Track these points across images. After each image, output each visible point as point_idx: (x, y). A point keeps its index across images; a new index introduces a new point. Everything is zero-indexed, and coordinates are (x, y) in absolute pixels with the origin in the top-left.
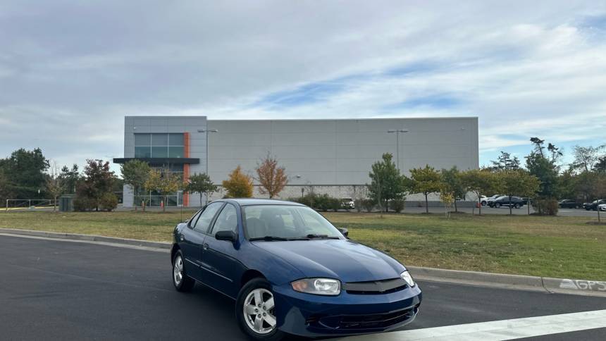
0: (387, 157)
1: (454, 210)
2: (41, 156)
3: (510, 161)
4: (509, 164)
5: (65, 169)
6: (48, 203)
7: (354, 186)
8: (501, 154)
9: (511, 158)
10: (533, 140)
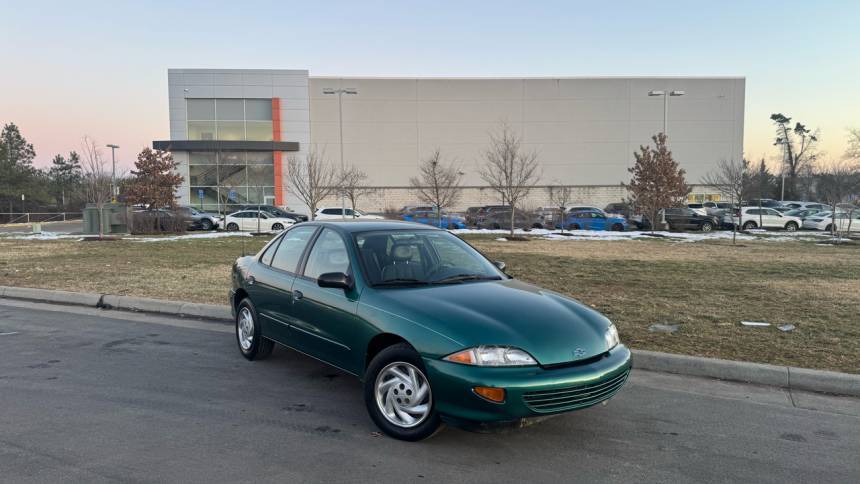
2: (18, 137)
5: (59, 160)
7: (551, 188)
10: (774, 117)
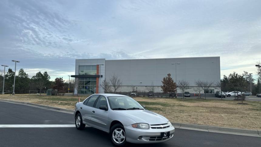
0: (169, 75)
1: (199, 97)
2: (47, 74)
3: (248, 75)
4: (247, 77)
6: (44, 92)
8: (244, 72)
9: (248, 74)
10: (256, 66)
